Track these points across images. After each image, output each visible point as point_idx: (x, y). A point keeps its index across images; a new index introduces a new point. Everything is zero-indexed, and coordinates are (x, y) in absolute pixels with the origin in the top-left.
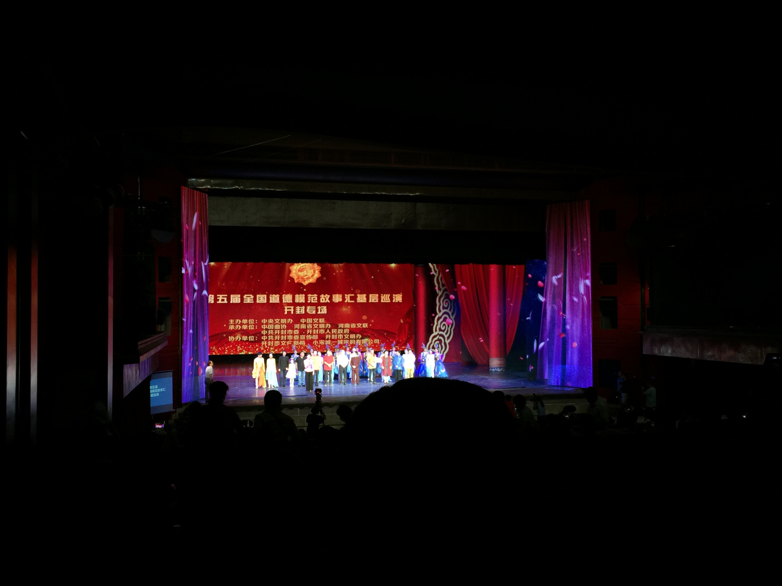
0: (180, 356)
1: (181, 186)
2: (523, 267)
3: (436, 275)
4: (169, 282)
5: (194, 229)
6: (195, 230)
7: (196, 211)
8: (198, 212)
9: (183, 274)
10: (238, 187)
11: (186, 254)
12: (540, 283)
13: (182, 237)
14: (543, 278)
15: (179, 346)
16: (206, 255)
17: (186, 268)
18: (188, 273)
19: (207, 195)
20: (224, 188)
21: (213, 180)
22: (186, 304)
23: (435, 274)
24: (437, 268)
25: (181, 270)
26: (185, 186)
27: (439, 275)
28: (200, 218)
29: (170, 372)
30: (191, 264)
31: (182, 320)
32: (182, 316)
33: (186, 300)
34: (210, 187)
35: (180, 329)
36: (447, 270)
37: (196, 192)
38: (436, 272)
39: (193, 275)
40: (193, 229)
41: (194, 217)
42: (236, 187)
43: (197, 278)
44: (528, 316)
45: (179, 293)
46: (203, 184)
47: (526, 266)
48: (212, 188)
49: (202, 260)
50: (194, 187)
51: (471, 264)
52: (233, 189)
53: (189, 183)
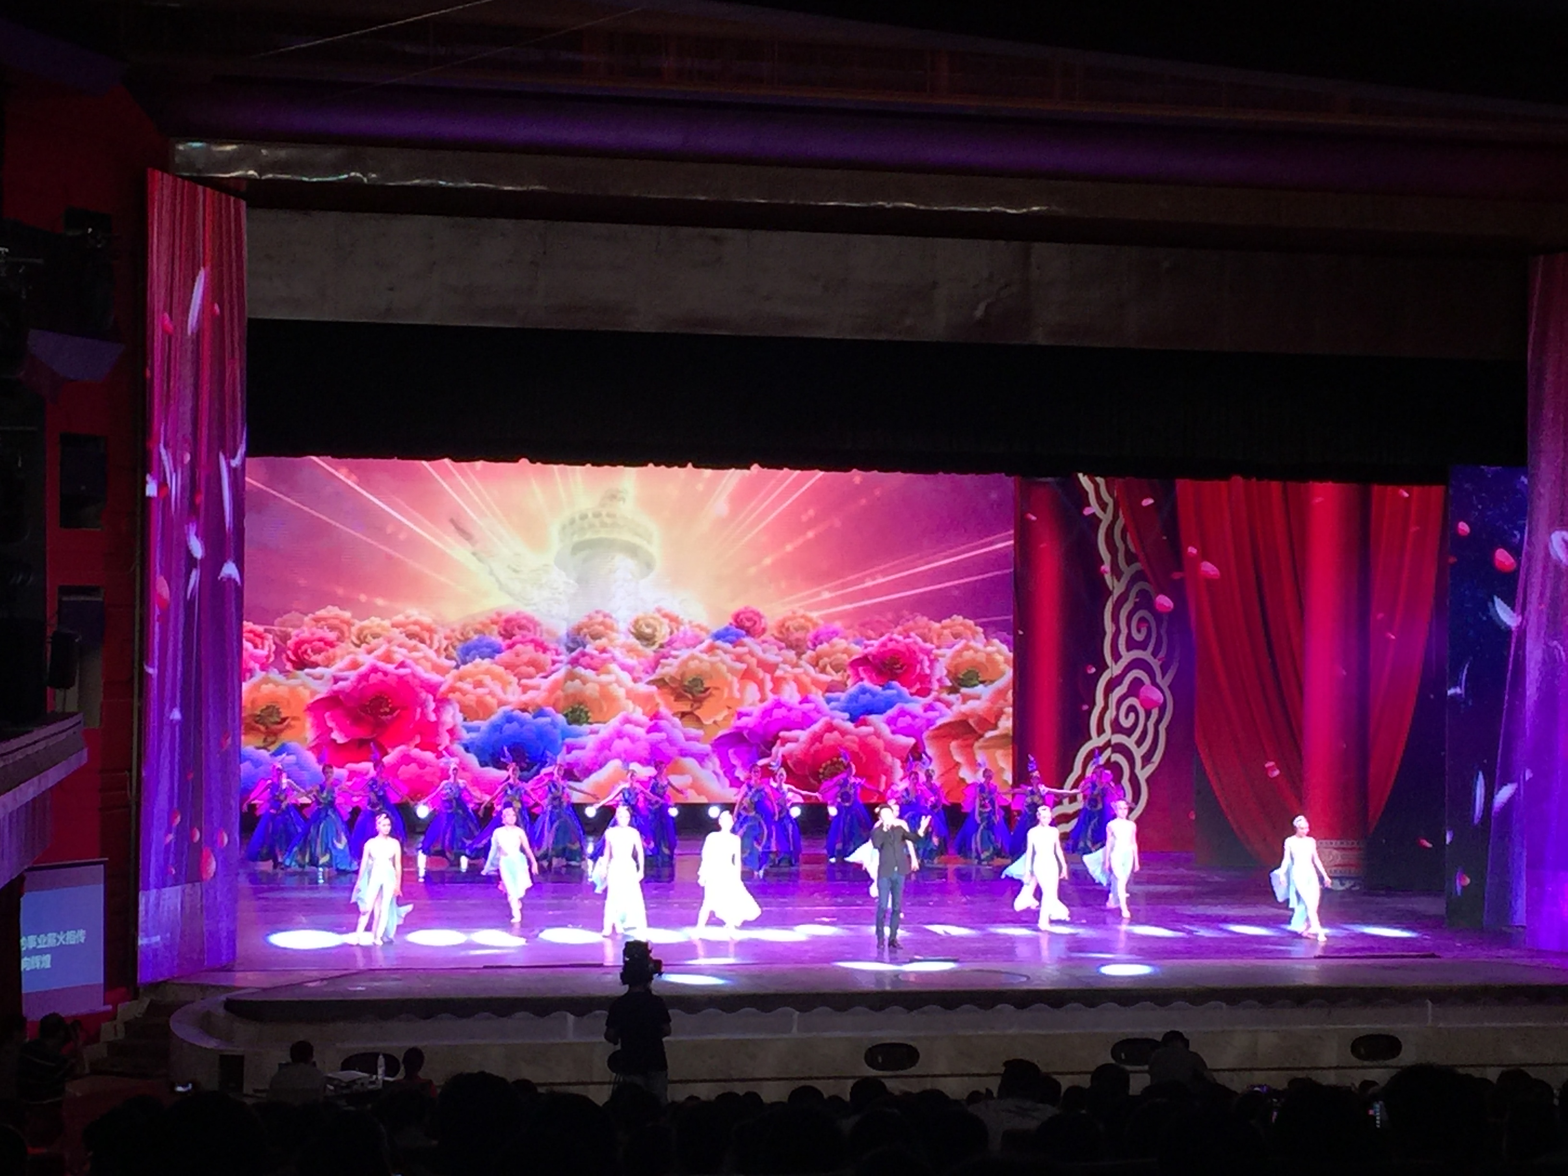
0: (134, 807)
1: (150, 170)
2: (1437, 492)
3: (1106, 518)
4: (98, 530)
5: (192, 333)
6: (198, 336)
7: (204, 266)
8: (208, 268)
9: (149, 498)
10: (358, 175)
11: (163, 424)
12: (1502, 556)
13: (149, 362)
14: (1515, 536)
15: (130, 770)
16: (235, 428)
17: (161, 480)
18: (169, 497)
19: (243, 203)
20: (305, 179)
21: (266, 148)
22: (158, 612)
23: (1099, 513)
24: (1111, 494)
25: (144, 483)
26: (164, 170)
27: (1115, 517)
28: (214, 292)
29: (97, 867)
30: (182, 461)
31: (142, 673)
32: (145, 657)
33: (160, 596)
34: (256, 174)
35: (136, 704)
36: (1148, 502)
37: (204, 192)
38: (1103, 506)
39: (186, 502)
40: (189, 332)
41: (193, 285)
42: (353, 174)
43: (202, 514)
44: (1456, 684)
45: (134, 570)
46: (231, 162)
47: (1451, 492)
48: (263, 178)
49: (223, 447)
50: (195, 175)
51: (1238, 479)
52: (340, 182)
53: (177, 159)
